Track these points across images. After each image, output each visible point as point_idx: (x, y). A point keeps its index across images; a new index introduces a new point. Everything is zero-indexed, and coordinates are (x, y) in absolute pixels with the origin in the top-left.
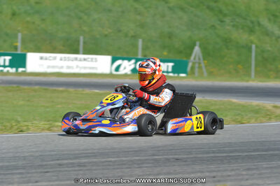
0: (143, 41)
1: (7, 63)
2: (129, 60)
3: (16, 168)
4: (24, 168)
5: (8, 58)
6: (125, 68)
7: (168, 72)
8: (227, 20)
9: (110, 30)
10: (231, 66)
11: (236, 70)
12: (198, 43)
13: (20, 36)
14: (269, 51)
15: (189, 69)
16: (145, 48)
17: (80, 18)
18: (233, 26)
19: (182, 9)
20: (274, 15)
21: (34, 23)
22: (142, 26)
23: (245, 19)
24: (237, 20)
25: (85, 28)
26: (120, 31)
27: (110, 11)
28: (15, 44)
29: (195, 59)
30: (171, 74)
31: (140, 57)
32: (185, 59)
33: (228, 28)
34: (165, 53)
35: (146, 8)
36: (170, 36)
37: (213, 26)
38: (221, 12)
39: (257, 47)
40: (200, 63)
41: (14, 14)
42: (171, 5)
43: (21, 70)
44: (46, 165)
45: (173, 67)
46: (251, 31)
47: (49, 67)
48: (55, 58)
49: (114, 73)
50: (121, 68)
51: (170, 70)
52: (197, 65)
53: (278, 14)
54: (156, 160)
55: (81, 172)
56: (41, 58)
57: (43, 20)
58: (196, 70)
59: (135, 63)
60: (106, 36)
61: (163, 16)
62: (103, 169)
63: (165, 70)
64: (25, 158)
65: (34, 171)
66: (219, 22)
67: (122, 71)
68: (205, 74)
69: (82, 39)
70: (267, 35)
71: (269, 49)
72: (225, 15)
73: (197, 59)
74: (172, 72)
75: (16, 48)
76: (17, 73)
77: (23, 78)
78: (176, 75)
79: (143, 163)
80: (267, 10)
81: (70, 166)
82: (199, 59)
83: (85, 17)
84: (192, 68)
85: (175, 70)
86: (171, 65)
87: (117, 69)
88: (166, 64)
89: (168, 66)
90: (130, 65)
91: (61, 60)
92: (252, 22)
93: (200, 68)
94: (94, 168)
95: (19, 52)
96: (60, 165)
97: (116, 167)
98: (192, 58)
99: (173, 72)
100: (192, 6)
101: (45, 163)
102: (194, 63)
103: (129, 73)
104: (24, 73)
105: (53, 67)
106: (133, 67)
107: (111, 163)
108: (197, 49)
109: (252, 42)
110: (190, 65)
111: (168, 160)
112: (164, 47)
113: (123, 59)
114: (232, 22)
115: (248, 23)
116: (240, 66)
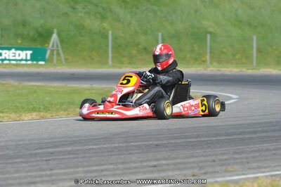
7: (26, 60)
8: (79, 7)
10: (85, 53)
11: (90, 56)
12: (55, 31)
14: (121, 37)
15: (47, 56)
18: (85, 13)
20: (124, 1)
23: (97, 6)
24: (89, 7)
29: (53, 46)
30: (29, 62)
33: (80, 14)
34: (19, 41)
37: (66, 13)
40: (58, 50)
45: (31, 54)
46: (103, 18)
51: (29, 58)
52: (55, 52)
58: (55, 57)
63: (24, 58)
66: (71, 9)
68: (64, 63)
70: (119, 21)
71: (122, 35)
72: (77, 2)
73: (55, 45)
78: (35, 62)
82: (57, 47)
85: (33, 58)
86: (29, 52)
88: (25, 52)
89: (26, 54)
92: (103, 9)
93: (58, 54)
98: (50, 46)
99: (32, 59)
102: (52, 51)
108: (55, 36)
109: (104, 28)
110: (48, 52)
112: (17, 35)
114: (84, 9)
115: (100, 10)
116: (94, 53)
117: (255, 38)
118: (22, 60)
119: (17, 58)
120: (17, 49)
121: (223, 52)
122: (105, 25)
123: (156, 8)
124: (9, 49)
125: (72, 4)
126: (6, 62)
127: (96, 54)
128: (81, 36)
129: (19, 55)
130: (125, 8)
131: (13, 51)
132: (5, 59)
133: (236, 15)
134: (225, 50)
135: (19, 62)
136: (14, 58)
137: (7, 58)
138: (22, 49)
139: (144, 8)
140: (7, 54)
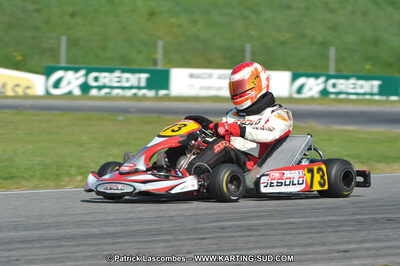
0: (337, 50)
1: (143, 84)
2: (317, 76)
3: (159, 233)
4: (170, 232)
5: (144, 76)
6: (310, 89)
7: (372, 94)
9: (288, 35)
13: (160, 44)
16: (340, 60)
17: (246, 18)
21: (180, 26)
22: (334, 28)
25: (253, 33)
26: (303, 36)
27: (288, 7)
28: (155, 56)
30: (377, 97)
31: (332, 72)
32: (396, 75)
34: (368, 67)
35: (340, 3)
36: (376, 42)
41: (152, 14)
43: (162, 92)
44: (201, 229)
47: (202, 88)
48: (210, 76)
49: (296, 96)
50: (305, 90)
51: (376, 90)
54: (358, 221)
55: (252, 238)
56: (192, 76)
57: (194, 22)
59: (326, 82)
60: (283, 43)
61: (365, 14)
62: (284, 234)
63: (369, 91)
64: (171, 219)
65: (185, 237)
67: (306, 94)
69: (248, 48)
75: (155, 62)
76: (157, 98)
77: (165, 104)
78: (384, 98)
79: (340, 226)
81: (237, 229)
83: (253, 17)
85: (383, 91)
87: (300, 90)
88: (370, 82)
89: (372, 86)
90: (318, 85)
91: (219, 77)
94: (271, 232)
95: (159, 67)
96: (222, 228)
97: (301, 231)
99: (381, 93)
101: (200, 226)
103: (317, 95)
104: (167, 98)
105: (208, 88)
107: (294, 226)
111: (376, 220)
112: (366, 59)
113: (308, 76)
118: (365, 94)
119: (359, 91)
120: (359, 78)
124: (347, 78)
126: (342, 96)
129: (362, 87)
131: (352, 81)
132: (341, 93)
135: (361, 97)
136: (353, 91)
137: (344, 90)
138: (367, 78)
140: (343, 85)
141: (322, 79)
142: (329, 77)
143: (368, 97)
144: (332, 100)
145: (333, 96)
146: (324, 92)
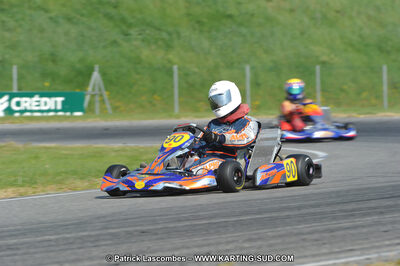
0: (20, 68)
7: (56, 111)
8: (133, 32)
10: (144, 98)
11: (151, 102)
12: (97, 67)
14: (195, 73)
15: (86, 104)
16: (21, 78)
18: (143, 41)
19: (69, 20)
20: (198, 22)
22: (13, 46)
23: (159, 30)
24: (148, 32)
29: (93, 89)
31: (15, 91)
32: (78, 91)
33: (135, 43)
34: (47, 84)
35: (16, 21)
37: (115, 43)
38: (123, 20)
39: (179, 69)
40: (101, 95)
42: (53, 15)
45: (63, 102)
46: (168, 47)
51: (59, 107)
52: (98, 98)
53: (205, 20)
58: (97, 106)
59: (10, 100)
61: (42, 31)
63: (53, 108)
66: (122, 36)
68: (110, 111)
70: (193, 50)
71: (196, 70)
72: (130, 26)
73: (97, 89)
74: (63, 110)
78: (68, 114)
80: (188, 15)
82: (100, 90)
84: (91, 103)
88: (54, 99)
89: (56, 102)
90: (2, 104)
92: (169, 33)
93: (103, 101)
98: (90, 89)
100: (82, 15)
102: (93, 96)
103: (1, 115)
106: (6, 105)
108: (96, 75)
109: (170, 62)
110: (87, 98)
112: (45, 75)
114: (140, 34)
115: (164, 35)
116: (156, 96)
117: (385, 68)
118: (49, 111)
119: (43, 108)
120: (42, 95)
121: (342, 90)
122: (171, 56)
123: (244, 30)
124: (31, 95)
125: (124, 27)
127: (159, 98)
128: (138, 73)
129: (46, 104)
130: (201, 31)
131: (36, 98)
132: (26, 111)
133: (361, 36)
134: (345, 87)
135: (45, 114)
136: (37, 108)
137: (29, 108)
138: (50, 95)
139: (228, 30)
140: (27, 103)
141: (6, 98)
142: (12, 96)
143: (51, 114)
144: (17, 118)
145: (17, 114)
146: (9, 111)
